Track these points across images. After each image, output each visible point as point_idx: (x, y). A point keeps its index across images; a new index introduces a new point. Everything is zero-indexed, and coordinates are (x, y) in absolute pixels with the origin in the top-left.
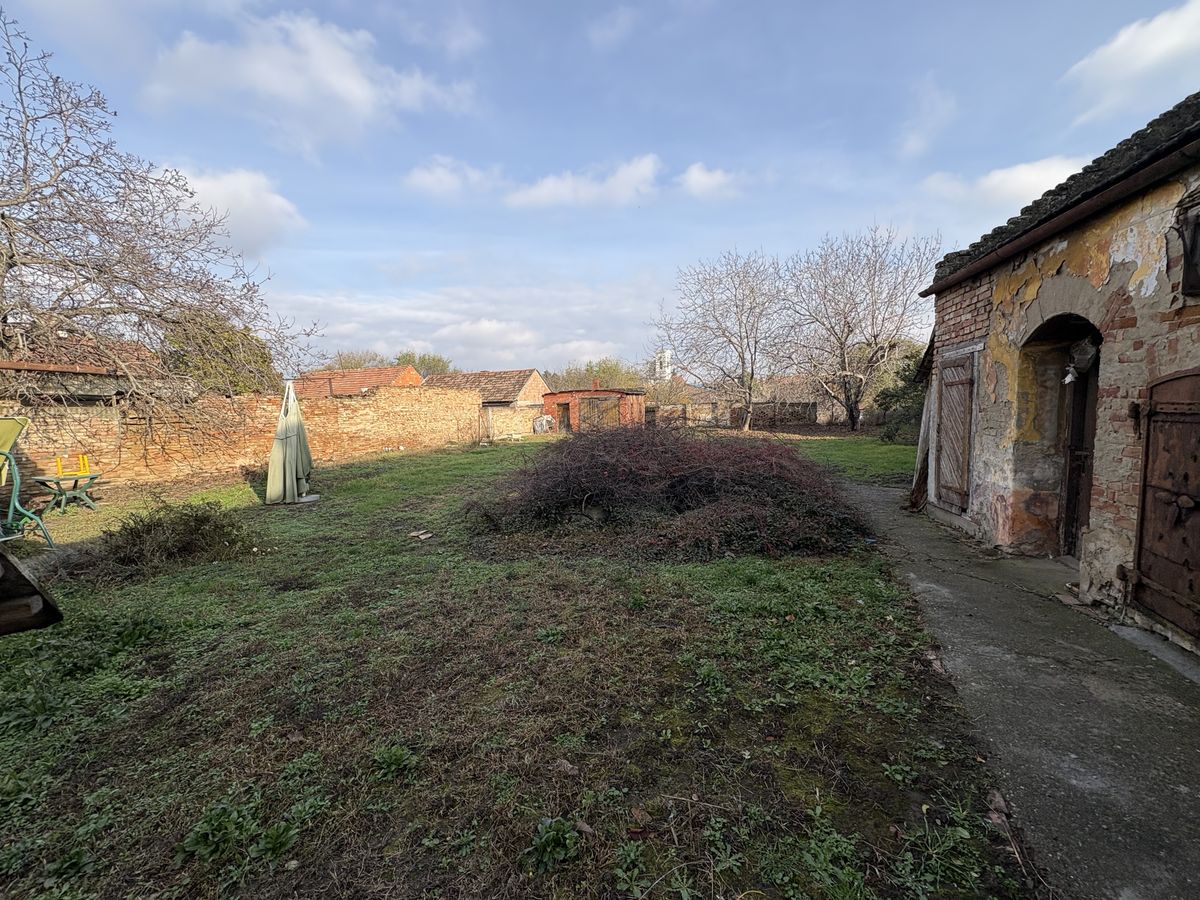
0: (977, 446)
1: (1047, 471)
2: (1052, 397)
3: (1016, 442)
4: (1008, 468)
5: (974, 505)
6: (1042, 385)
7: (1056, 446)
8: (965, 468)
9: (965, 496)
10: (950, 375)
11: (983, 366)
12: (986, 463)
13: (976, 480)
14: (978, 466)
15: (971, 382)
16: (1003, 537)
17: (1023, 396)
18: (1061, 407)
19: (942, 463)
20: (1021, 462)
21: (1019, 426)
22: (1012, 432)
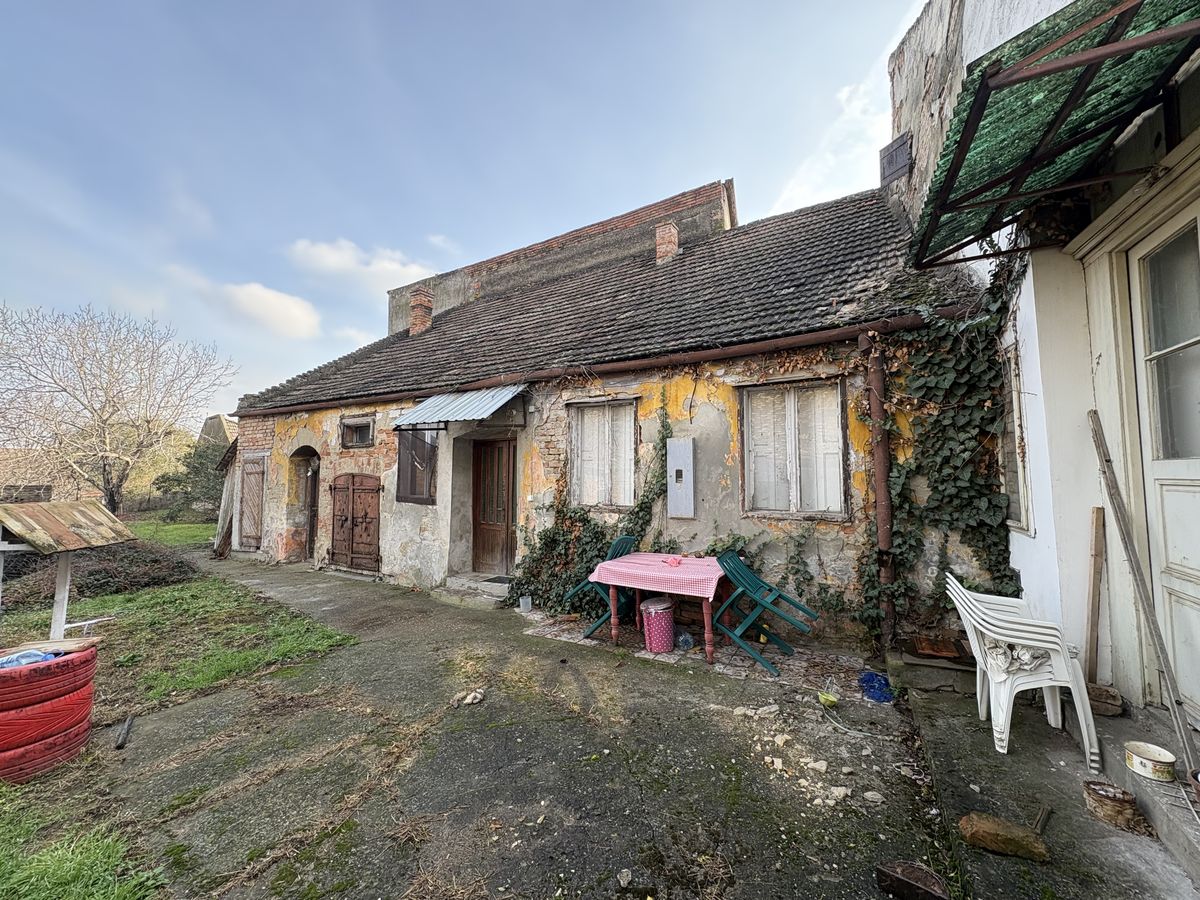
0: (267, 509)
1: (301, 518)
2: (303, 481)
3: (288, 504)
4: (284, 518)
5: (265, 543)
6: (299, 476)
7: (305, 506)
8: (259, 523)
9: (259, 539)
10: (249, 468)
11: (269, 465)
12: (272, 518)
13: (266, 528)
14: (267, 520)
15: (263, 473)
16: (281, 556)
17: (290, 481)
18: (306, 487)
19: (244, 522)
20: (290, 514)
21: (289, 496)
22: (286, 499)
